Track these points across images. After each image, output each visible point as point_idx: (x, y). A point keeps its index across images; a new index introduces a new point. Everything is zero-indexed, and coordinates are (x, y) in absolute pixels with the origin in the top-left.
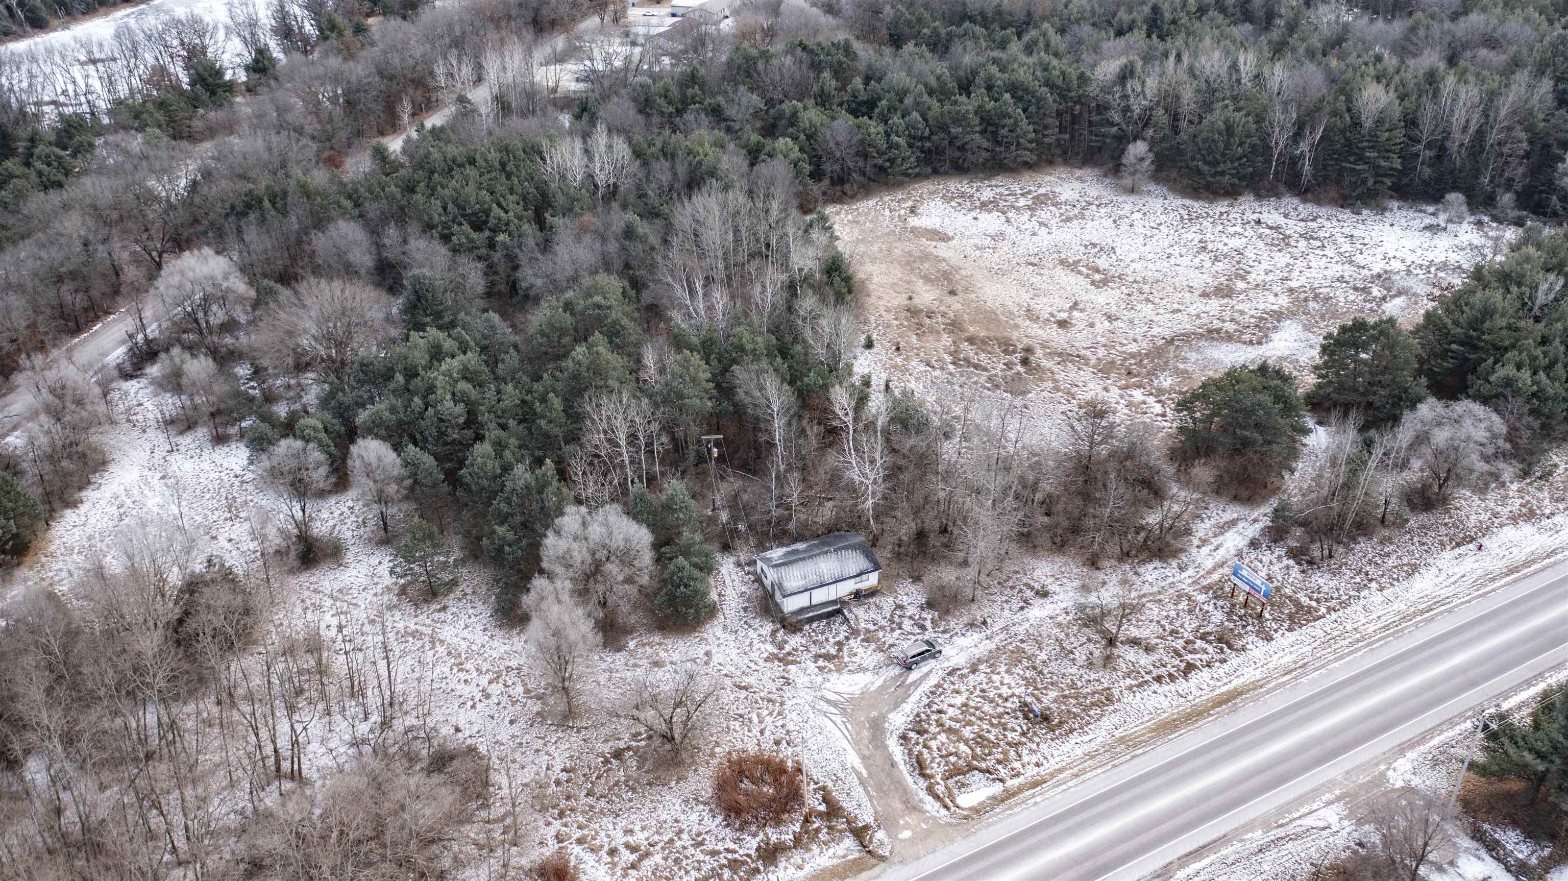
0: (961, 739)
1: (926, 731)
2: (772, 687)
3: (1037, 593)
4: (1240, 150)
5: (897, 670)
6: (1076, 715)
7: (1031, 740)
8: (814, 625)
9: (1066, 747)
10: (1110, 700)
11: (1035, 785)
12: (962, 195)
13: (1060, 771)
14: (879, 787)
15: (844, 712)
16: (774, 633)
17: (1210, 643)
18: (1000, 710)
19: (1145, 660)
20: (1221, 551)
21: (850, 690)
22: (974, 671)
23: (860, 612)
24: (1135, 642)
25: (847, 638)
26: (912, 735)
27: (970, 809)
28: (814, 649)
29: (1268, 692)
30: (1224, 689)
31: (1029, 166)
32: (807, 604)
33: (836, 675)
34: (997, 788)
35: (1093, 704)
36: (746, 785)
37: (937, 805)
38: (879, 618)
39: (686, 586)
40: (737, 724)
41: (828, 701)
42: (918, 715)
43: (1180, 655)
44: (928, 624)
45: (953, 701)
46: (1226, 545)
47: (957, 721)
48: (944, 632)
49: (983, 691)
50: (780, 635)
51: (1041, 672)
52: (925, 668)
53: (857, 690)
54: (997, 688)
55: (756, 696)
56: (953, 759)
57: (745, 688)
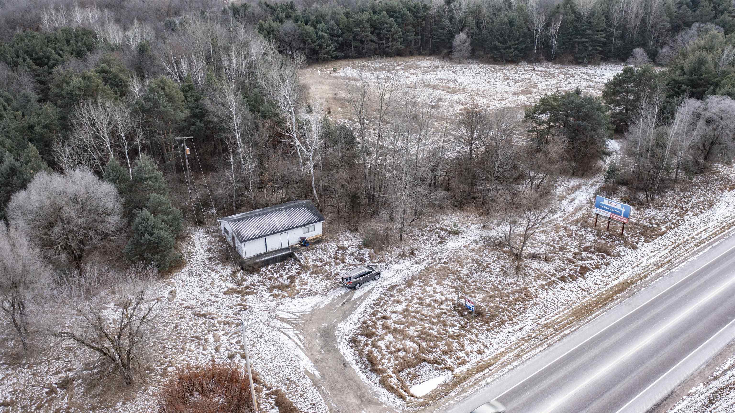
0: (406, 337)
1: (373, 334)
2: (230, 313)
3: (450, 233)
4: (518, 34)
5: (343, 291)
6: (504, 310)
7: (470, 332)
8: (270, 267)
9: (502, 336)
10: (529, 296)
11: (482, 368)
12: (364, 66)
13: (502, 354)
14: (333, 386)
15: (296, 326)
16: (234, 273)
17: (593, 253)
18: (437, 311)
19: (547, 267)
20: (577, 202)
21: (303, 309)
22: (409, 285)
23: (310, 255)
24: (535, 257)
25: (298, 273)
26: (360, 338)
27: (425, 397)
28: (269, 283)
29: (652, 280)
30: (616, 282)
31: (400, 54)
32: (263, 251)
33: (288, 300)
34: (447, 377)
35: (516, 300)
36: (197, 397)
37: (392, 396)
38: (325, 257)
39: (151, 234)
40: (193, 345)
41: (282, 320)
42: (365, 322)
43: (574, 263)
44: (367, 257)
45: (394, 309)
46: (578, 198)
47: (401, 323)
48: (380, 262)
49: (419, 299)
50: (240, 275)
51: (466, 282)
52: (367, 287)
53: (308, 309)
54: (431, 296)
55: (215, 321)
56: (401, 354)
57: (204, 316)
